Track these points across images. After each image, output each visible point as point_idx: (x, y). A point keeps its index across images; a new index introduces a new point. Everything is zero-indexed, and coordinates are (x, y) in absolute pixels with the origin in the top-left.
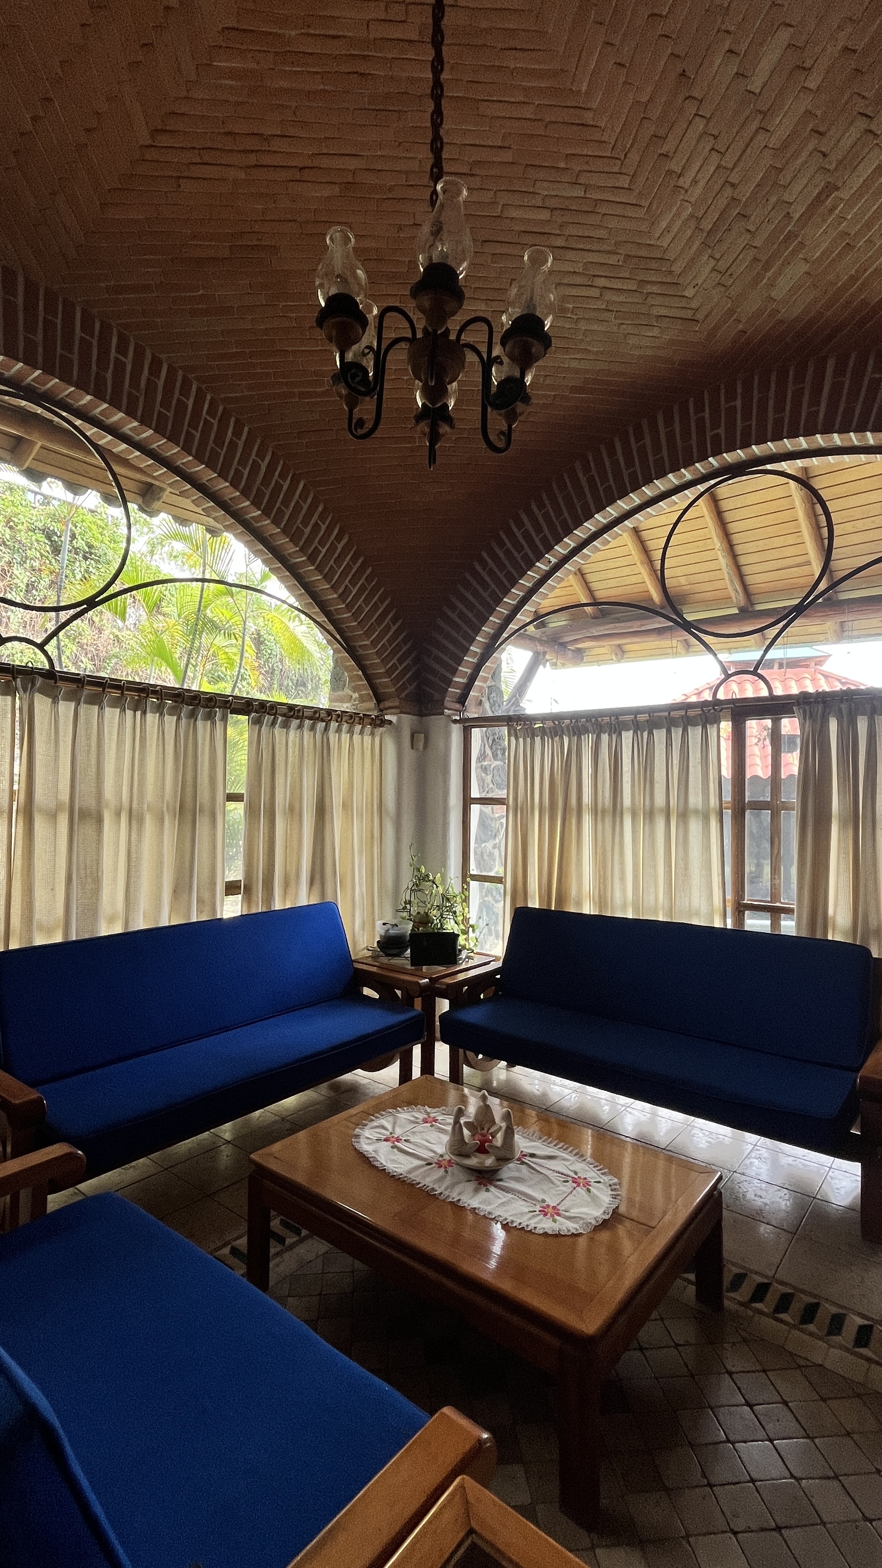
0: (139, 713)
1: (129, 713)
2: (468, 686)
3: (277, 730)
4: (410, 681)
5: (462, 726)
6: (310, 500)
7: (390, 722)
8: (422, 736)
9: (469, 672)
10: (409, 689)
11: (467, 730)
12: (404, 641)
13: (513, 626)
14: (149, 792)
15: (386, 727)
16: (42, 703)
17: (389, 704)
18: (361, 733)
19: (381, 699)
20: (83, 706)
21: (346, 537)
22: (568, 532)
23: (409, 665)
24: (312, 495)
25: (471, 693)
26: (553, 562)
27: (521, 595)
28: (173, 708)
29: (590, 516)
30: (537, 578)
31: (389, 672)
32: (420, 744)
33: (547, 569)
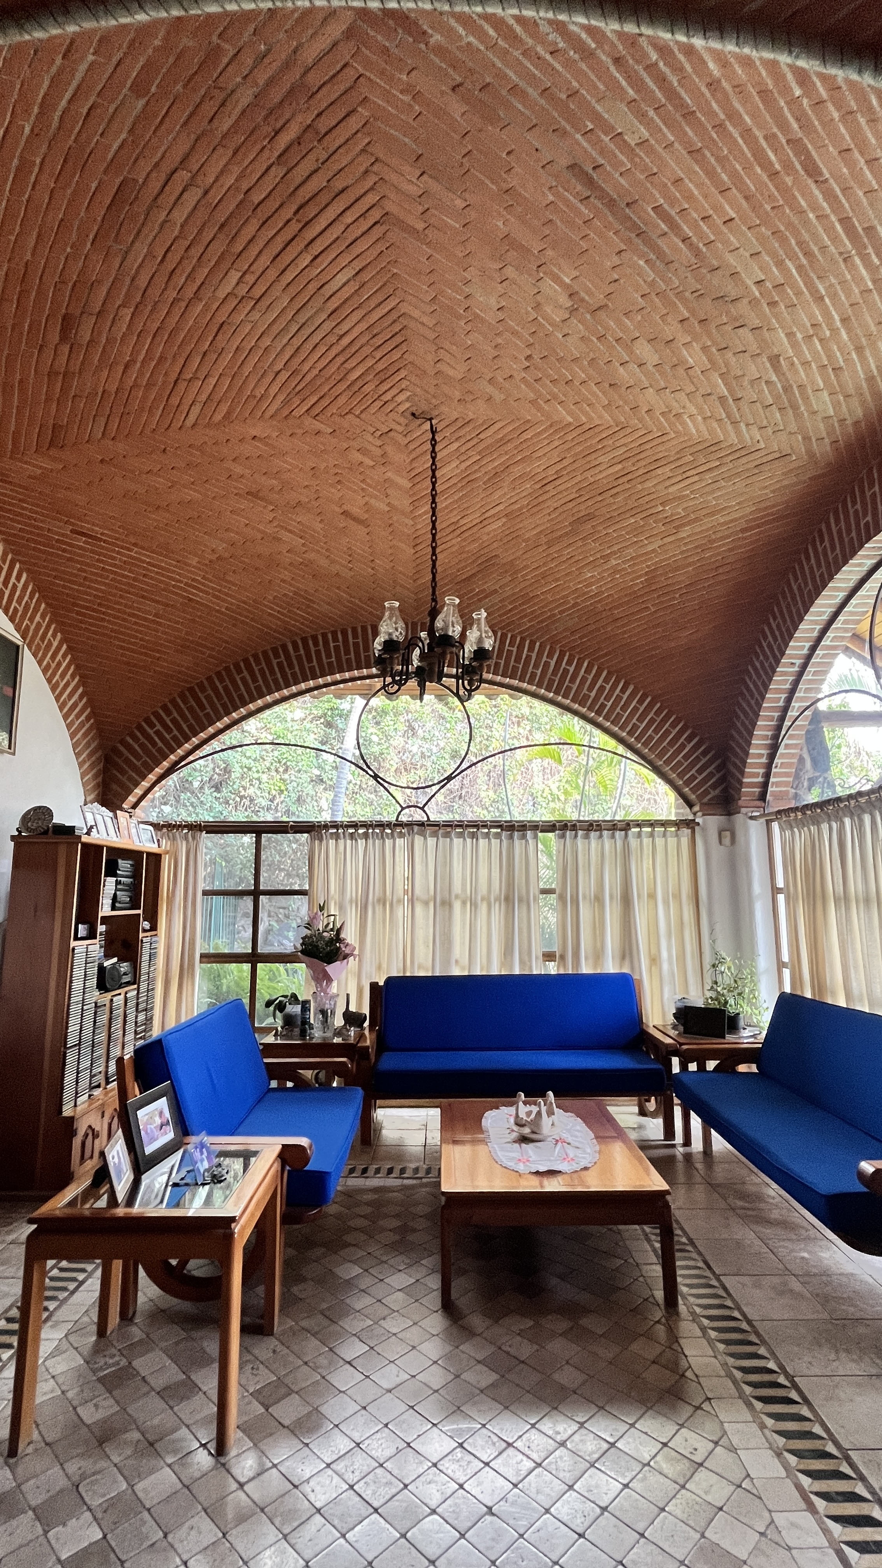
0: (474, 840)
1: (469, 841)
2: (765, 785)
3: (579, 840)
4: (714, 787)
5: (763, 820)
6: (594, 671)
7: (698, 824)
8: (728, 833)
9: (762, 771)
10: (713, 793)
11: (768, 823)
12: (704, 753)
13: (787, 723)
14: (483, 889)
15: (697, 828)
16: (418, 840)
17: (696, 808)
18: (664, 835)
19: (690, 805)
20: (441, 839)
21: (631, 688)
22: (791, 637)
23: (711, 773)
24: (596, 668)
25: (770, 789)
26: (798, 662)
27: (784, 696)
28: (497, 833)
29: (801, 619)
30: (791, 678)
31: (687, 783)
32: (727, 841)
33: (796, 669)
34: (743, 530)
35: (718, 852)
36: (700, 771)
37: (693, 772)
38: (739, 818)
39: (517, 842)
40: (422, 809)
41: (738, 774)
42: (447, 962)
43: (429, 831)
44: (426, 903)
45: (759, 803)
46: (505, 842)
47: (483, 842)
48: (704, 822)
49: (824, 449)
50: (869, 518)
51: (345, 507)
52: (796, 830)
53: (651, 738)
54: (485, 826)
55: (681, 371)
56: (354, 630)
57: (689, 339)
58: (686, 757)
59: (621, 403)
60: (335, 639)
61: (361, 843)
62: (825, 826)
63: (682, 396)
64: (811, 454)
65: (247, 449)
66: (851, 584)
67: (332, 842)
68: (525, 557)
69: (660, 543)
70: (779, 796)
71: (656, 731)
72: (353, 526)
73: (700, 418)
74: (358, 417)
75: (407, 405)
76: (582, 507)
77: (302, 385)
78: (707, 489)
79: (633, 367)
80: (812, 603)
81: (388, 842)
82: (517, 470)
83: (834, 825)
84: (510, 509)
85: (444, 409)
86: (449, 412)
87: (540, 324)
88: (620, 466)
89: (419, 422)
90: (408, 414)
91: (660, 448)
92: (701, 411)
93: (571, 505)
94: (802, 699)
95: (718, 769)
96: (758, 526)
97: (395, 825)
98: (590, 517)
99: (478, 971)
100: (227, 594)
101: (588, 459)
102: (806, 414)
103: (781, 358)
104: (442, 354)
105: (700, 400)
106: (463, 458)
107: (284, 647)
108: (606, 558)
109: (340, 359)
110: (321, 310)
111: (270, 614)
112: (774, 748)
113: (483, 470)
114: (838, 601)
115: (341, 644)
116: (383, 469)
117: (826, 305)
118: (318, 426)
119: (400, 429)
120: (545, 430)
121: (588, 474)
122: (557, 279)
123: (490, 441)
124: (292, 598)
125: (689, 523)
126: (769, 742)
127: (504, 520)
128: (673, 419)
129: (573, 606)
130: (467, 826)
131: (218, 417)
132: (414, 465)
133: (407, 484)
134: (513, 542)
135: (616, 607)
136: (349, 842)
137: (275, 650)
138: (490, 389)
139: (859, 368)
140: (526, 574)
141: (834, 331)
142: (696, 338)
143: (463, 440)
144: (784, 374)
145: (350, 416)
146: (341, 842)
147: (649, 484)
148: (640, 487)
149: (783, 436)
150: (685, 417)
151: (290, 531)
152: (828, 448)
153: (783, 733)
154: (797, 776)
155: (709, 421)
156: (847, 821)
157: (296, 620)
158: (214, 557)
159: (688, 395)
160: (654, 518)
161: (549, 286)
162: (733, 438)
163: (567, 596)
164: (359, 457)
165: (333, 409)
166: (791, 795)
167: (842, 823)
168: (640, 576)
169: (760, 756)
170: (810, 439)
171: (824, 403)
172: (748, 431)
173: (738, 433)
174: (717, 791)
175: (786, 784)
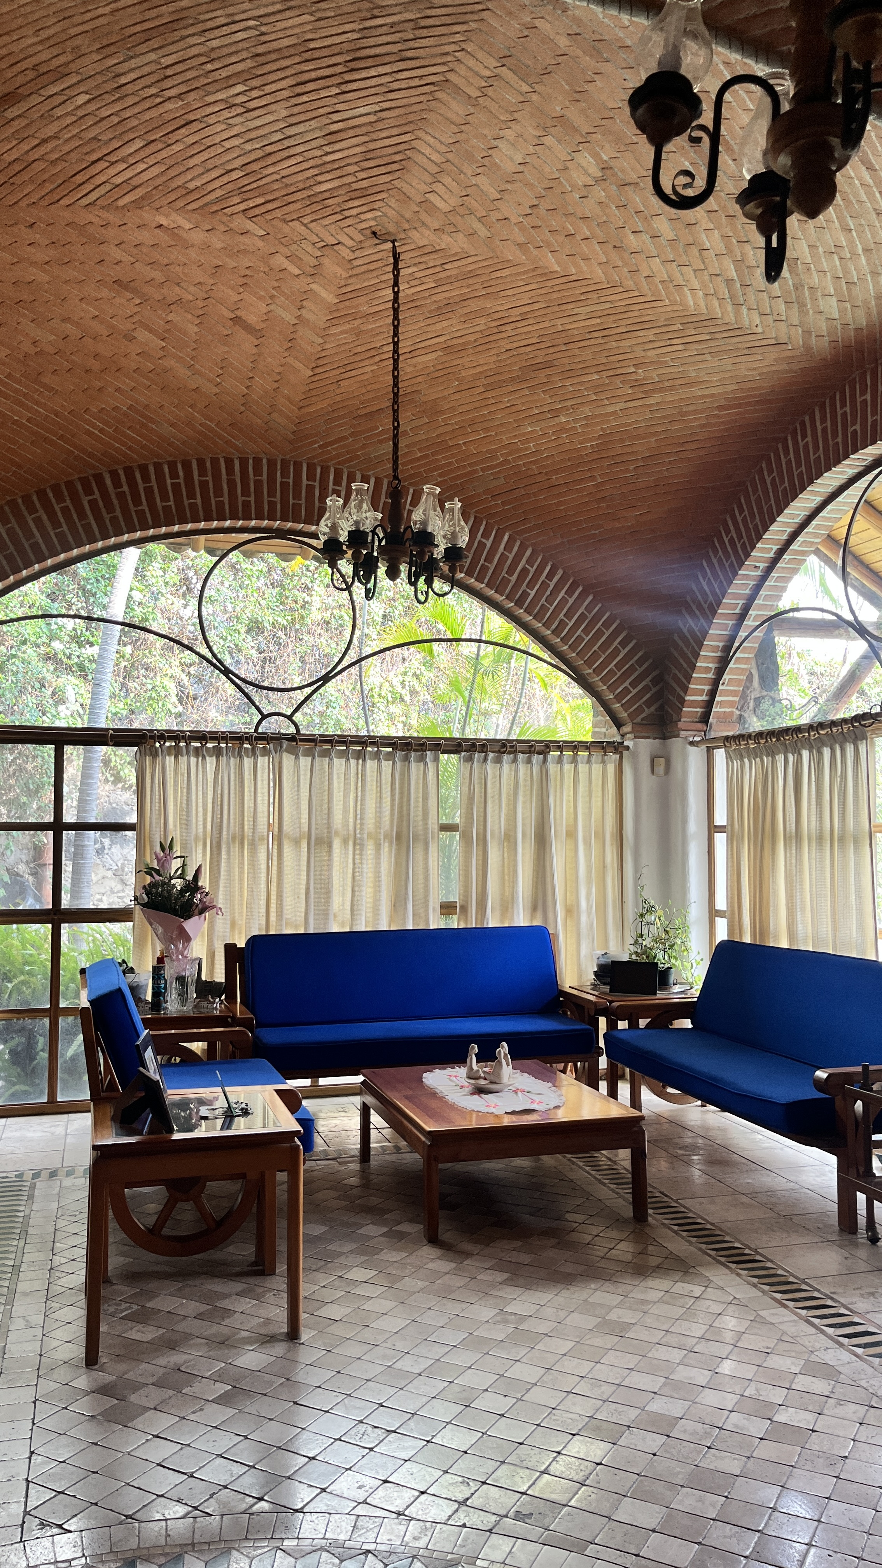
0: (360, 761)
1: (353, 762)
2: (709, 705)
3: (490, 766)
4: (648, 703)
5: (704, 747)
6: (516, 549)
7: (628, 748)
8: (662, 760)
9: (707, 688)
10: (647, 711)
11: (710, 751)
12: (640, 662)
13: (742, 634)
14: (370, 823)
15: (625, 753)
16: (288, 760)
17: (627, 729)
18: (589, 761)
19: (618, 724)
20: (317, 759)
21: (560, 572)
22: (759, 538)
23: (646, 686)
24: (518, 543)
25: (714, 710)
26: (762, 565)
27: (741, 602)
28: (389, 753)
29: (773, 520)
30: (753, 583)
31: (618, 698)
32: (660, 768)
33: (759, 573)
34: (721, 408)
35: (649, 782)
36: (634, 684)
37: (626, 684)
38: (676, 744)
39: (413, 765)
40: (290, 718)
41: (678, 690)
42: (325, 914)
43: (303, 746)
44: (297, 842)
45: (700, 726)
46: (399, 765)
47: (371, 764)
48: (635, 745)
49: (821, 345)
50: (857, 427)
51: (239, 313)
52: (746, 760)
53: (580, 639)
54: (373, 744)
55: (694, 250)
56: (201, 463)
57: (712, 226)
58: (619, 666)
59: (620, 264)
60: (174, 475)
61: (211, 761)
62: (780, 758)
63: (688, 271)
64: (807, 347)
65: (145, 237)
66: (830, 490)
67: (170, 760)
68: (453, 397)
69: (623, 406)
70: (725, 718)
71: (586, 631)
72: (241, 335)
73: (701, 293)
74: (305, 225)
75: (373, 223)
76: (539, 353)
77: (254, 185)
78: (692, 359)
79: (645, 237)
80: (787, 505)
81: (248, 762)
82: (474, 305)
83: (791, 757)
84: (450, 343)
85: (414, 235)
86: (420, 238)
87: (561, 183)
88: (598, 321)
89: (377, 241)
90: (368, 232)
91: (650, 312)
92: (704, 286)
93: (528, 349)
94: (762, 607)
95: (656, 681)
96: (739, 406)
97: (257, 739)
98: (548, 365)
99: (362, 926)
100: (37, 403)
101: (564, 307)
102: (811, 312)
103: (799, 262)
104: (437, 187)
105: (707, 278)
106: (413, 283)
107: (99, 478)
108: (556, 414)
109: (312, 172)
110: (320, 128)
111: (89, 433)
112: (723, 663)
113: (434, 298)
114: (813, 505)
115: (181, 481)
116: (310, 280)
117: (852, 236)
118: (249, 225)
119: (350, 243)
120: (524, 273)
121: (559, 322)
122: (596, 156)
123: (454, 272)
124: (125, 414)
125: (661, 390)
126: (719, 654)
127: (440, 353)
128: (672, 289)
129: (501, 464)
130: (352, 743)
131: (126, 200)
132: (350, 281)
133: (332, 299)
134: (441, 380)
135: (557, 471)
136: (193, 760)
137: (85, 482)
138: (477, 225)
139: (871, 287)
140: (450, 418)
141: (854, 254)
142: (718, 227)
143: (423, 266)
144: (798, 275)
145: (296, 224)
146: (183, 760)
147: (627, 343)
148: (614, 344)
149: (783, 327)
150: (686, 289)
151: (151, 331)
152: (827, 345)
153: (736, 644)
154: (744, 696)
155: (710, 297)
156: (805, 754)
157: (123, 444)
158: (32, 350)
159: (695, 271)
160: (622, 378)
161: (586, 159)
162: (731, 317)
163: (496, 450)
164: (286, 264)
165: (278, 213)
166: (735, 717)
167: (800, 755)
168: (591, 440)
169: (707, 670)
170: (810, 333)
171: (831, 307)
172: (748, 315)
173: (737, 313)
174: (653, 709)
175: (731, 704)
